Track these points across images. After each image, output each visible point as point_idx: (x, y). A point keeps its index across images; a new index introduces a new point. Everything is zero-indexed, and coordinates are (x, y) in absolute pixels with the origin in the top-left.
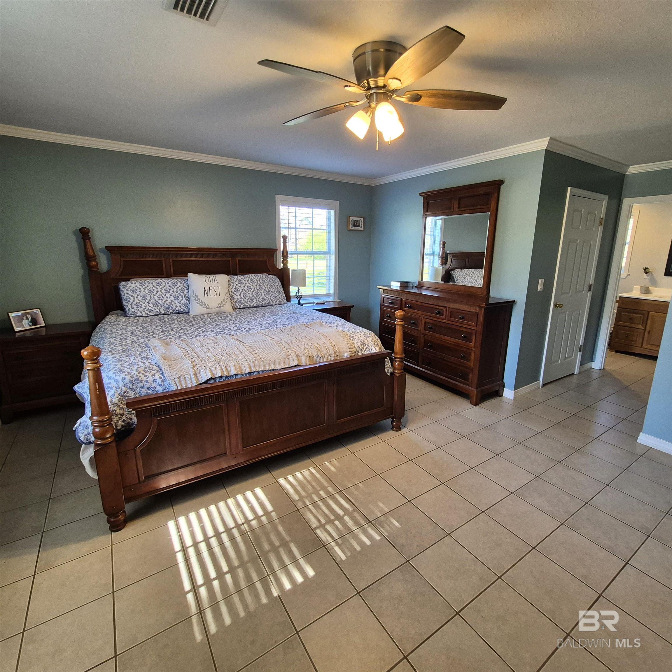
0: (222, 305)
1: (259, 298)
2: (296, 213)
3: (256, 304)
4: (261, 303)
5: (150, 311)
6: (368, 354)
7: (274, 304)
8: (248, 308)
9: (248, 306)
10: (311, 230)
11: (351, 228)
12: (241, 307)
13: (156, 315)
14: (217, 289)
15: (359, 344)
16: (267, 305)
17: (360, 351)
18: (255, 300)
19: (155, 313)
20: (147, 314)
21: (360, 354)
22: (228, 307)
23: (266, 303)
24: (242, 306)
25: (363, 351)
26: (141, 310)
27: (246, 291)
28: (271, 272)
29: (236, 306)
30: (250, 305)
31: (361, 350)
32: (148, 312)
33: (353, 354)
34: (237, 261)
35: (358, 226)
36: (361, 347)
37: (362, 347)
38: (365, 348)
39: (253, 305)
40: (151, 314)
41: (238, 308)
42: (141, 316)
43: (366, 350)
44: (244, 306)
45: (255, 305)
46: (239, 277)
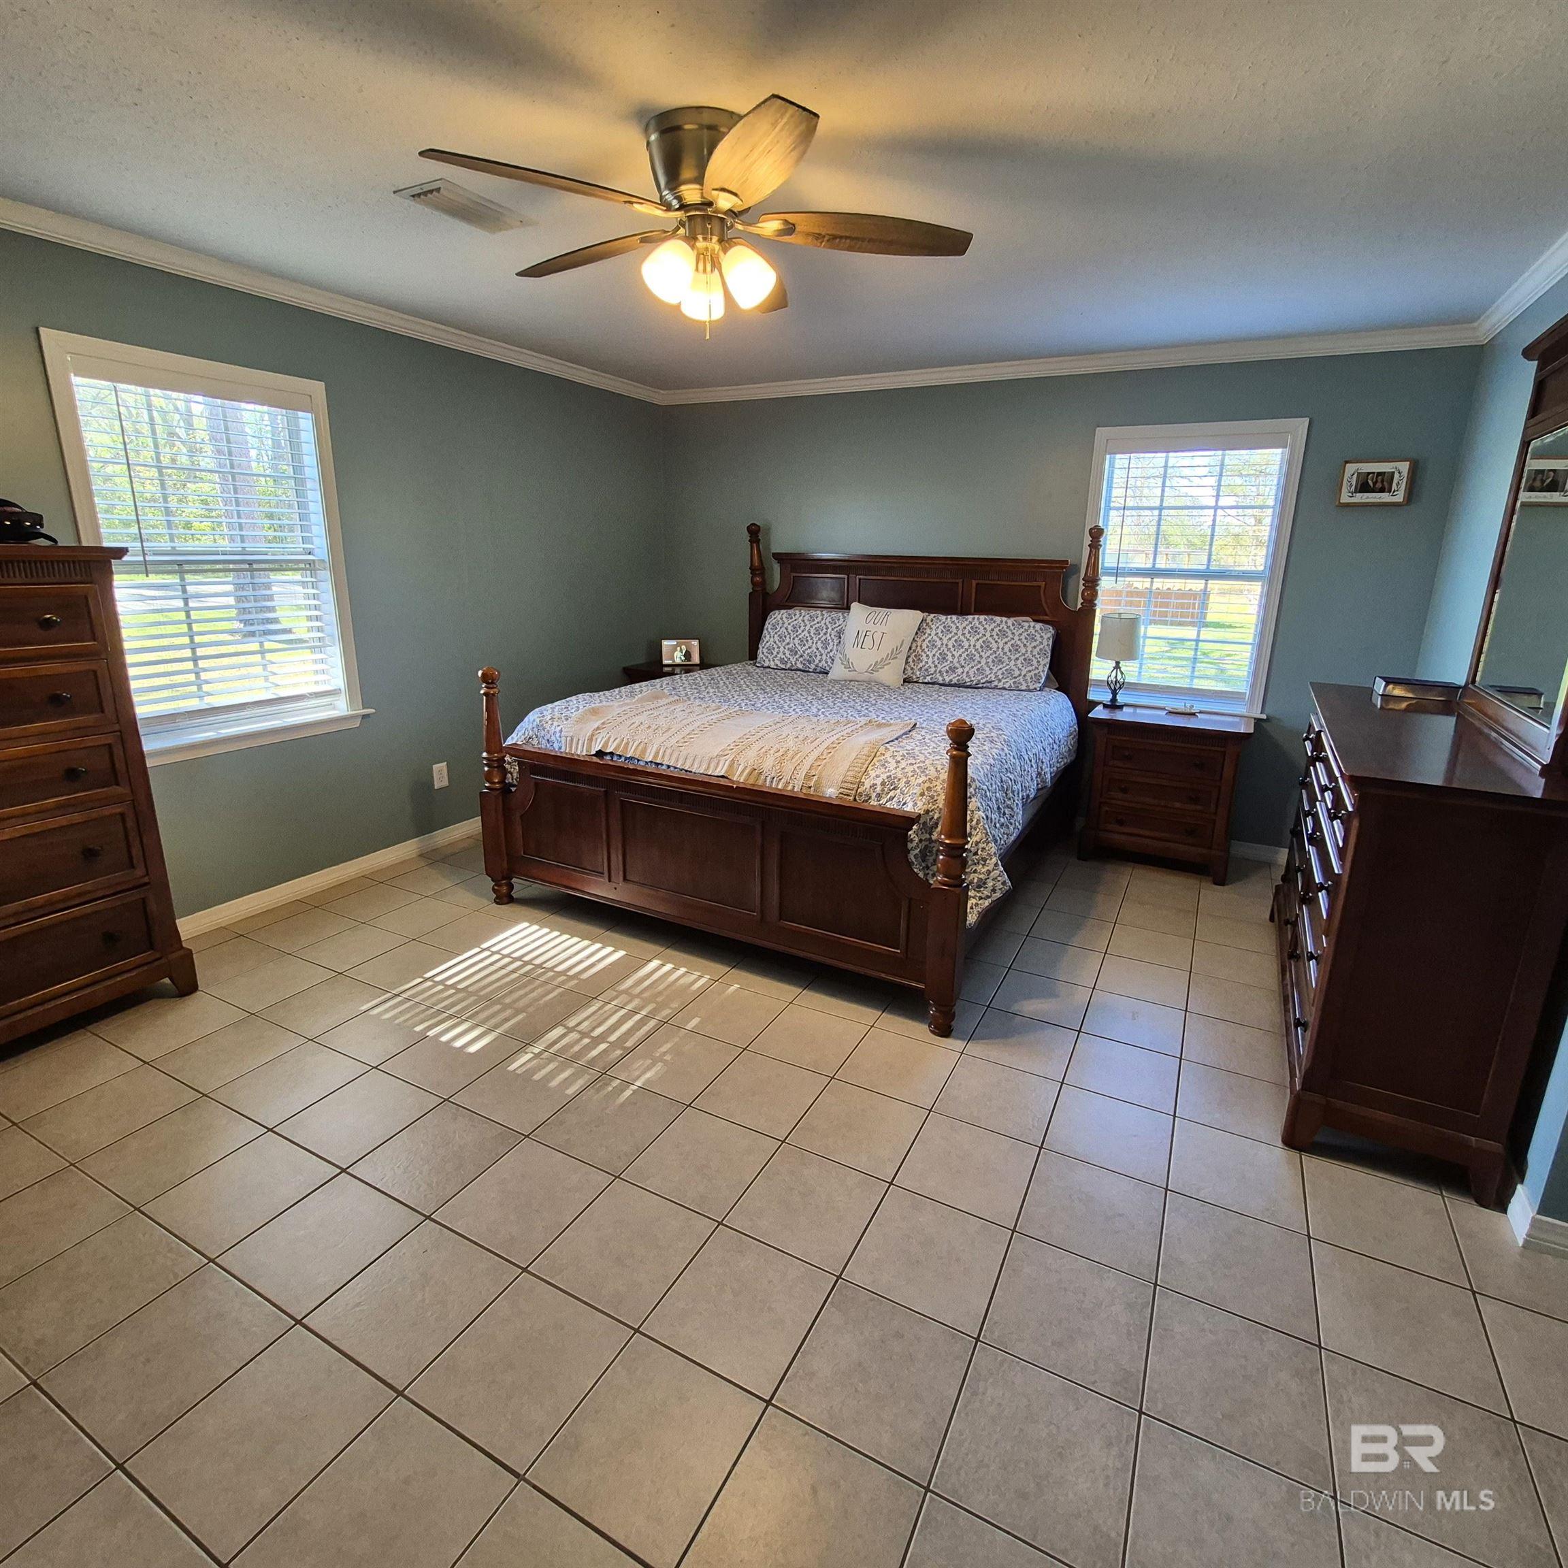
0: (875, 668)
1: (972, 667)
2: (1166, 467)
3: (958, 680)
4: (968, 680)
5: (781, 660)
6: (894, 809)
7: (1001, 685)
8: (941, 685)
9: (940, 680)
10: (1211, 512)
11: (1345, 498)
12: (926, 681)
13: (789, 669)
14: (878, 637)
15: (878, 781)
16: (984, 685)
17: (874, 796)
18: (960, 671)
19: (788, 666)
20: (777, 665)
21: (873, 803)
22: (891, 674)
23: (982, 681)
24: (928, 679)
25: (883, 801)
26: (771, 657)
27: (949, 650)
28: (1047, 615)
29: (914, 677)
30: (944, 680)
31: (879, 796)
32: (778, 663)
33: (848, 795)
34: (974, 585)
35: (1382, 490)
36: (879, 789)
37: (883, 790)
38: (892, 794)
39: (951, 680)
40: (783, 667)
41: (921, 681)
42: (769, 667)
43: (891, 799)
44: (931, 679)
45: (955, 681)
46: (949, 620)
